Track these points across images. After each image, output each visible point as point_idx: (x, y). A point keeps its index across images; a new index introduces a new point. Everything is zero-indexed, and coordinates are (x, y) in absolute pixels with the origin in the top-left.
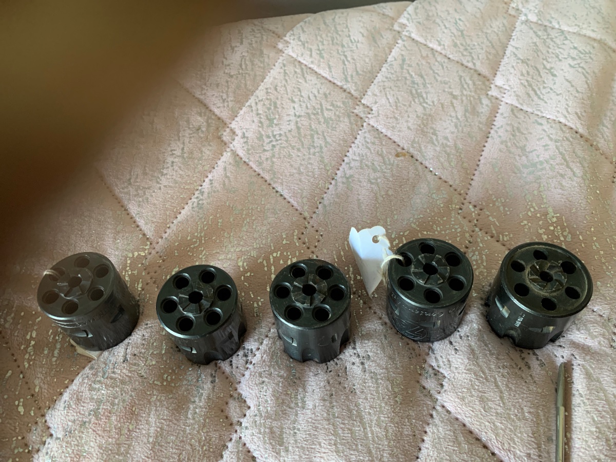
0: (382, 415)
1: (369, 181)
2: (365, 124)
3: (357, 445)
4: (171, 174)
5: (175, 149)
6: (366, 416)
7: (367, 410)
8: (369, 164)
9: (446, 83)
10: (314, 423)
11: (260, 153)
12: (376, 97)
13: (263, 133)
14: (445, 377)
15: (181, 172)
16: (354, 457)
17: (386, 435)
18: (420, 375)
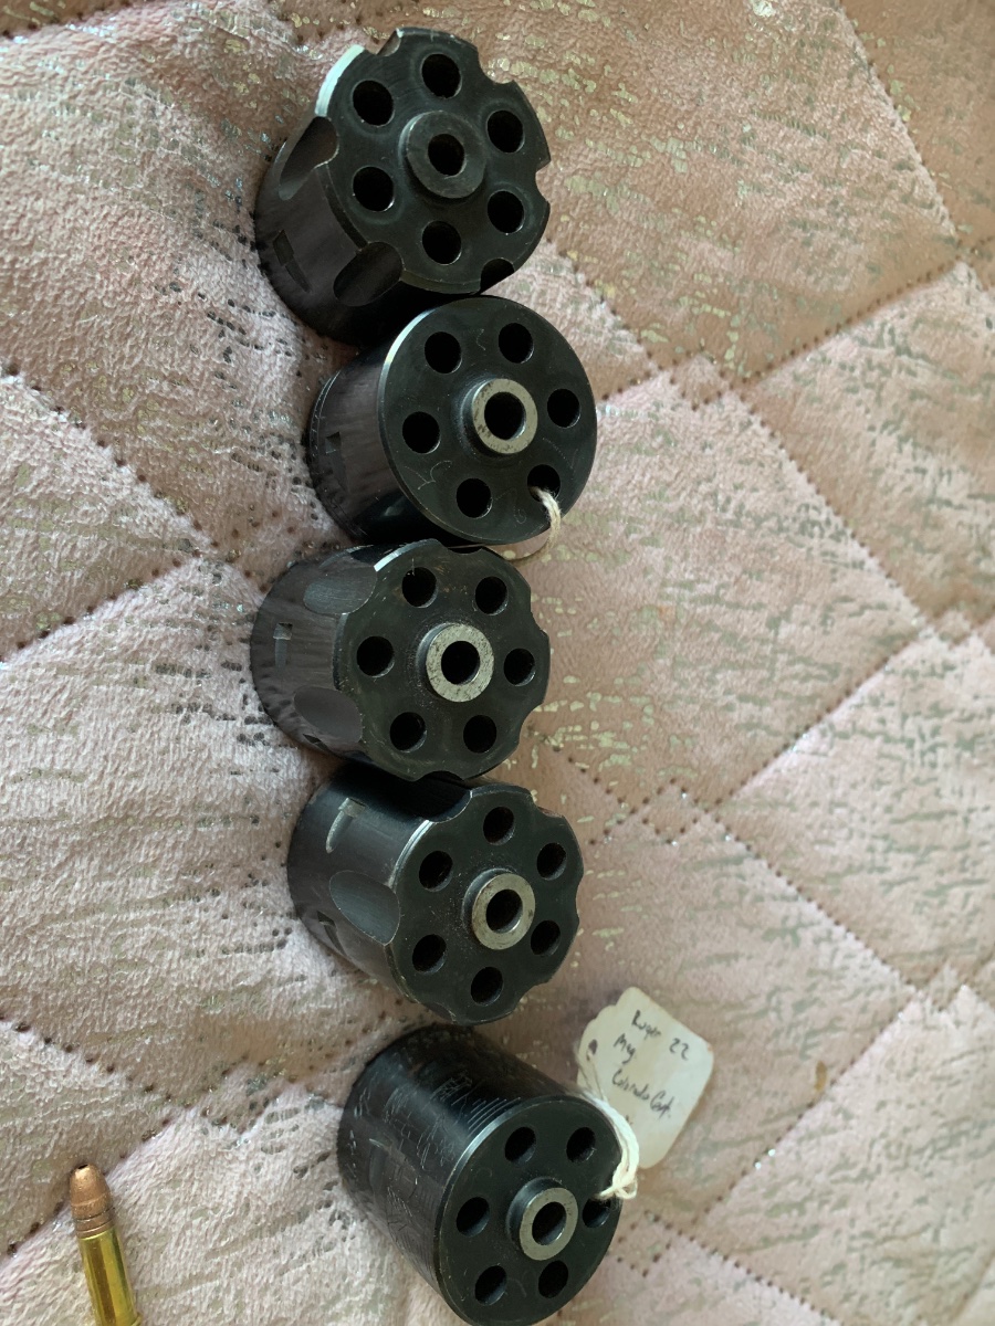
0: (177, 954)
1: (777, 990)
2: (911, 989)
3: (111, 876)
4: (899, 463)
5: (953, 482)
6: (182, 910)
7: (197, 915)
8: (816, 994)
9: (966, 1210)
10: (193, 765)
11: (901, 704)
12: (970, 1024)
13: (946, 720)
14: (242, 1131)
15: (898, 490)
16: (84, 866)
17: (125, 961)
18: (262, 1064)
